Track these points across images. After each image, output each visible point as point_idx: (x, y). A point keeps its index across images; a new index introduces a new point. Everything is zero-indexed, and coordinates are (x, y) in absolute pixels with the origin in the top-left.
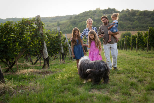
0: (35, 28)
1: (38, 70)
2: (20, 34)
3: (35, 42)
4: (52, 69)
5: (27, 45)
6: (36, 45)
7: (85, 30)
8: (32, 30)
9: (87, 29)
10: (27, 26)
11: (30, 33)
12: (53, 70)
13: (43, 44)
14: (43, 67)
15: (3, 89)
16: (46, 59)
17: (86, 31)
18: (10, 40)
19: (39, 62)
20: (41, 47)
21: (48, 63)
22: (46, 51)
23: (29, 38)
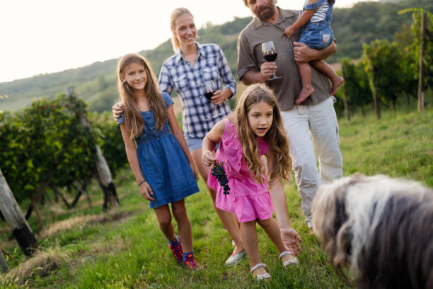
0: (67, 118)
1: (94, 217)
2: (34, 137)
3: (75, 151)
4: (127, 207)
5: (56, 162)
6: (77, 157)
7: (169, 61)
8: (61, 123)
9: (175, 58)
10: (48, 116)
11: (58, 132)
12: (131, 208)
13: (94, 151)
14: (105, 207)
15: (47, 263)
16: (107, 185)
17: (174, 65)
18: (10, 158)
19: (82, 197)
20: (92, 161)
21: (115, 194)
22: (104, 166)
23: (57, 143)
